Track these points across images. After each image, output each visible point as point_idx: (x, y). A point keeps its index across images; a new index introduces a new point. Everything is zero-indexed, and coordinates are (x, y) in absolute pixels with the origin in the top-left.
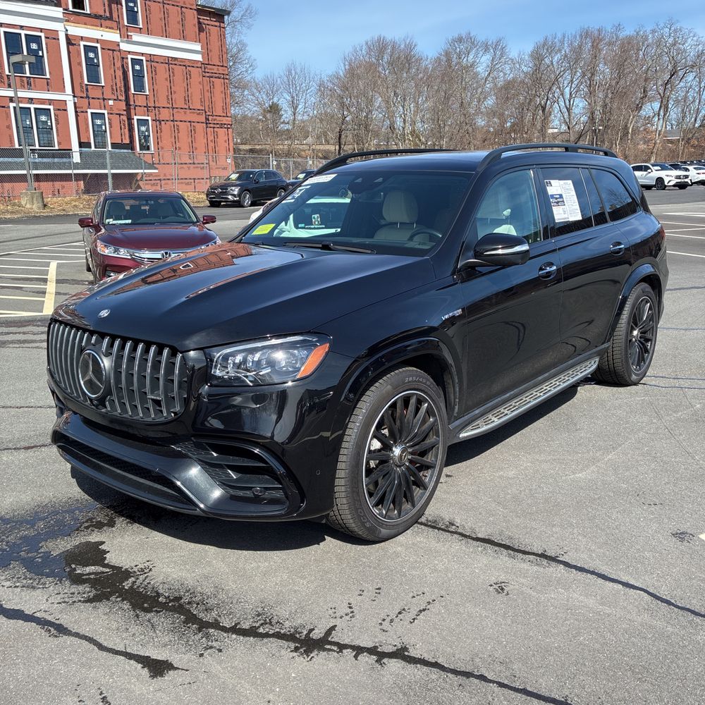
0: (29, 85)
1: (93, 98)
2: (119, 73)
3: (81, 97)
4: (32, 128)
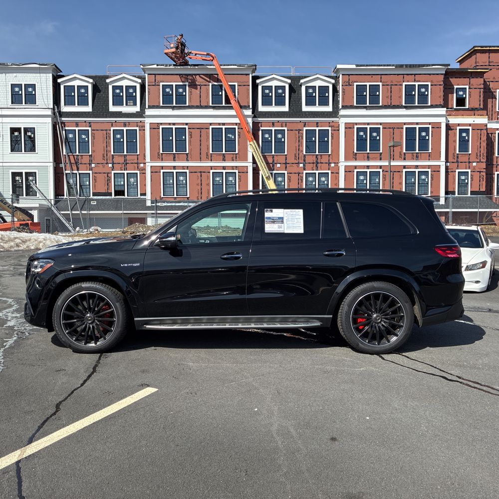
0: (417, 157)
1: (461, 162)
2: (484, 144)
3: (452, 162)
4: (415, 183)
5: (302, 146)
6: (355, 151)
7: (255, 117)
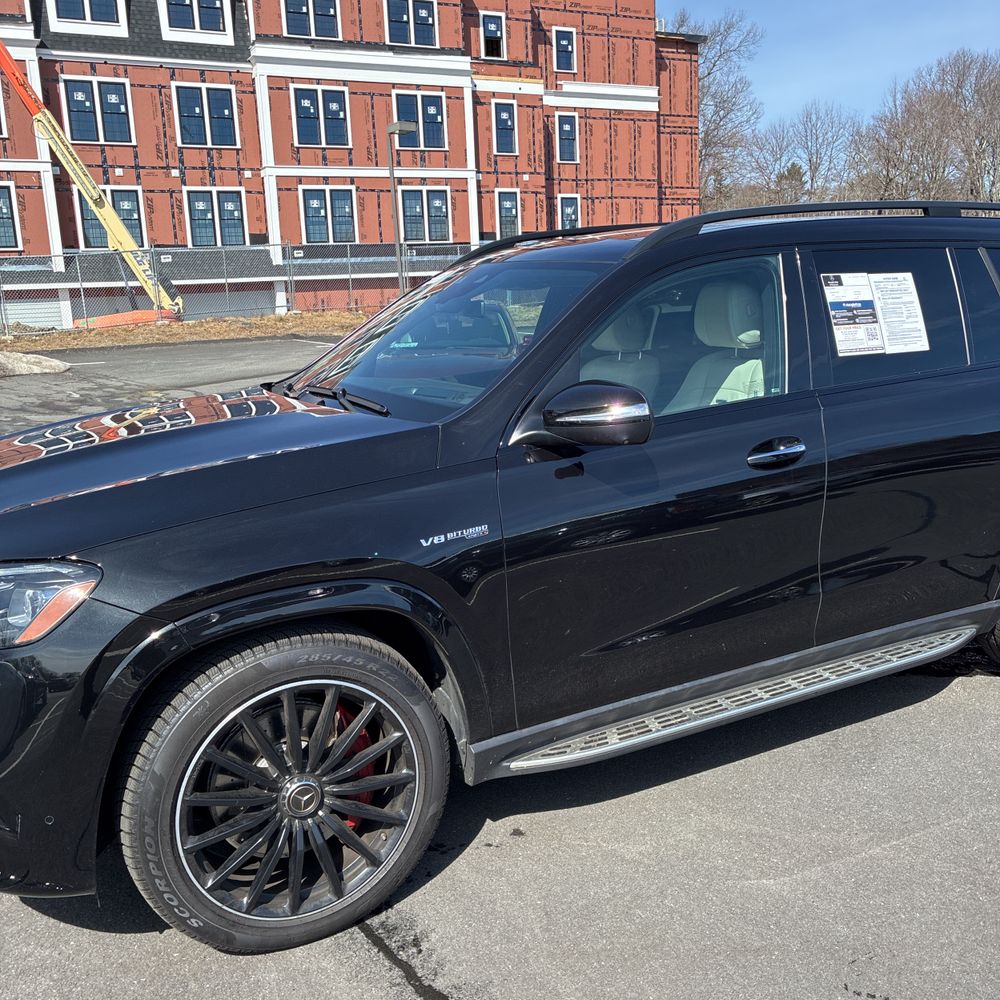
0: (423, 161)
1: (502, 173)
2: (540, 137)
3: (488, 173)
4: (423, 216)
5: (172, 126)
6: (296, 144)
7: (42, 46)
